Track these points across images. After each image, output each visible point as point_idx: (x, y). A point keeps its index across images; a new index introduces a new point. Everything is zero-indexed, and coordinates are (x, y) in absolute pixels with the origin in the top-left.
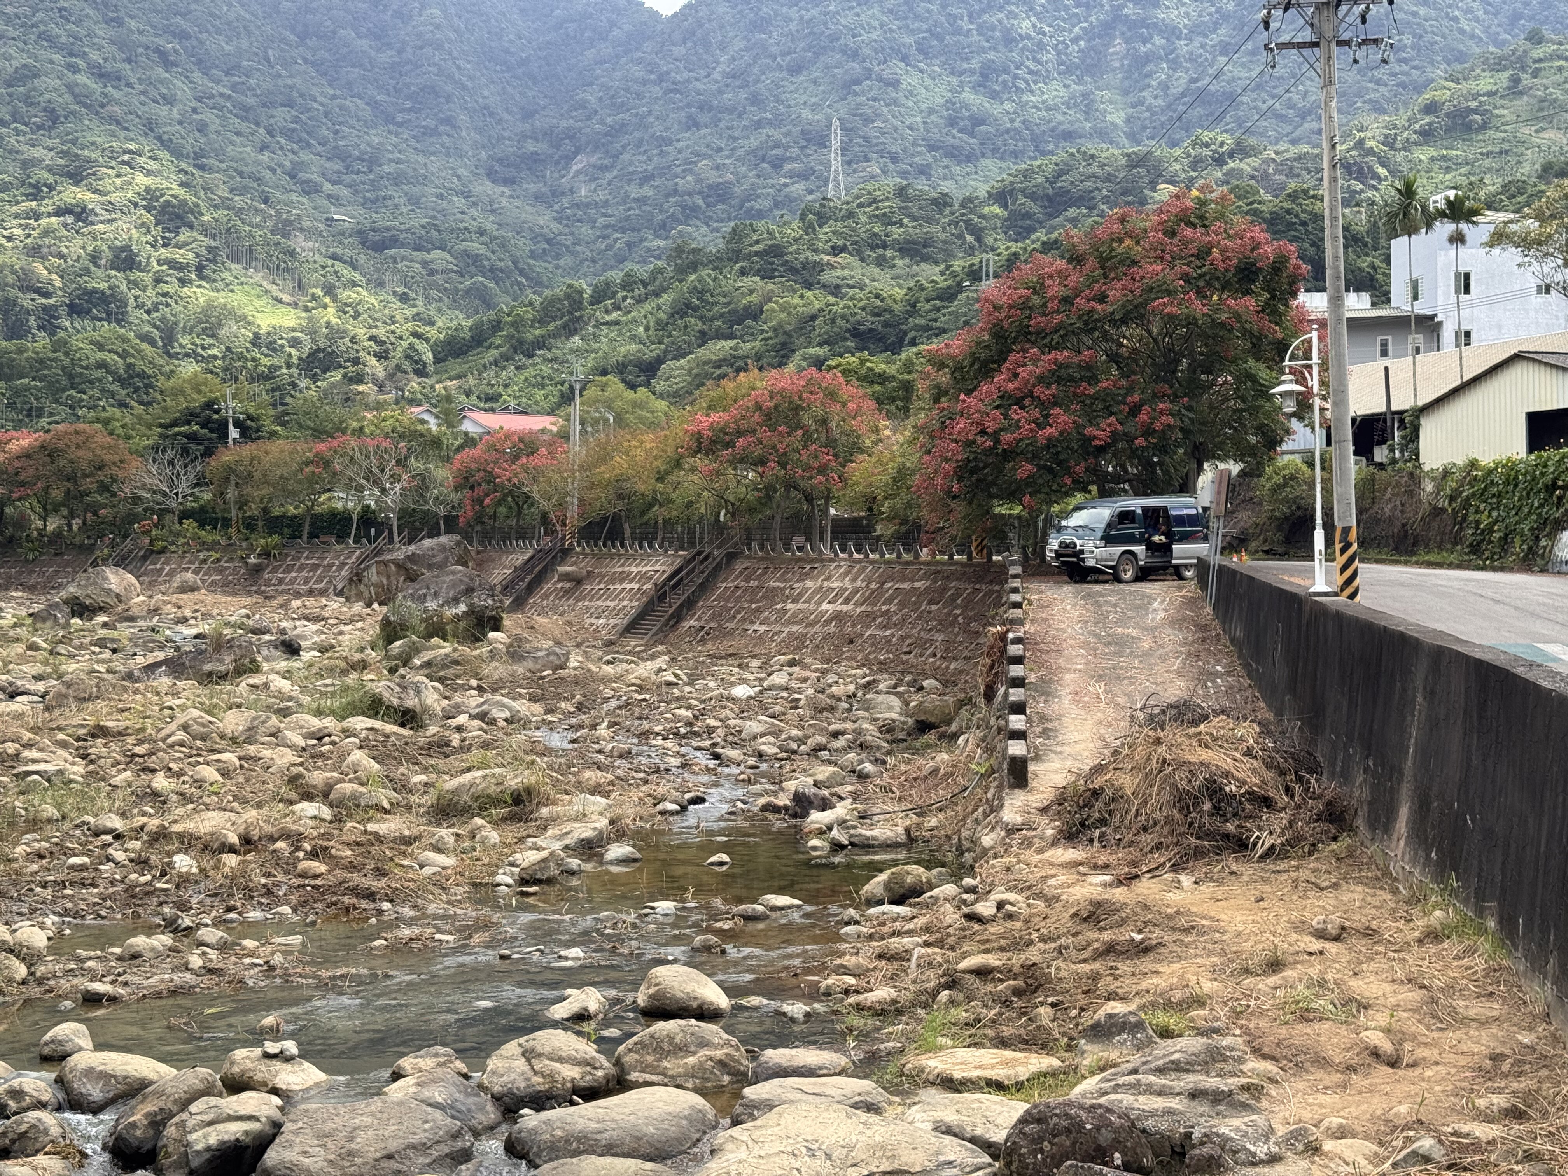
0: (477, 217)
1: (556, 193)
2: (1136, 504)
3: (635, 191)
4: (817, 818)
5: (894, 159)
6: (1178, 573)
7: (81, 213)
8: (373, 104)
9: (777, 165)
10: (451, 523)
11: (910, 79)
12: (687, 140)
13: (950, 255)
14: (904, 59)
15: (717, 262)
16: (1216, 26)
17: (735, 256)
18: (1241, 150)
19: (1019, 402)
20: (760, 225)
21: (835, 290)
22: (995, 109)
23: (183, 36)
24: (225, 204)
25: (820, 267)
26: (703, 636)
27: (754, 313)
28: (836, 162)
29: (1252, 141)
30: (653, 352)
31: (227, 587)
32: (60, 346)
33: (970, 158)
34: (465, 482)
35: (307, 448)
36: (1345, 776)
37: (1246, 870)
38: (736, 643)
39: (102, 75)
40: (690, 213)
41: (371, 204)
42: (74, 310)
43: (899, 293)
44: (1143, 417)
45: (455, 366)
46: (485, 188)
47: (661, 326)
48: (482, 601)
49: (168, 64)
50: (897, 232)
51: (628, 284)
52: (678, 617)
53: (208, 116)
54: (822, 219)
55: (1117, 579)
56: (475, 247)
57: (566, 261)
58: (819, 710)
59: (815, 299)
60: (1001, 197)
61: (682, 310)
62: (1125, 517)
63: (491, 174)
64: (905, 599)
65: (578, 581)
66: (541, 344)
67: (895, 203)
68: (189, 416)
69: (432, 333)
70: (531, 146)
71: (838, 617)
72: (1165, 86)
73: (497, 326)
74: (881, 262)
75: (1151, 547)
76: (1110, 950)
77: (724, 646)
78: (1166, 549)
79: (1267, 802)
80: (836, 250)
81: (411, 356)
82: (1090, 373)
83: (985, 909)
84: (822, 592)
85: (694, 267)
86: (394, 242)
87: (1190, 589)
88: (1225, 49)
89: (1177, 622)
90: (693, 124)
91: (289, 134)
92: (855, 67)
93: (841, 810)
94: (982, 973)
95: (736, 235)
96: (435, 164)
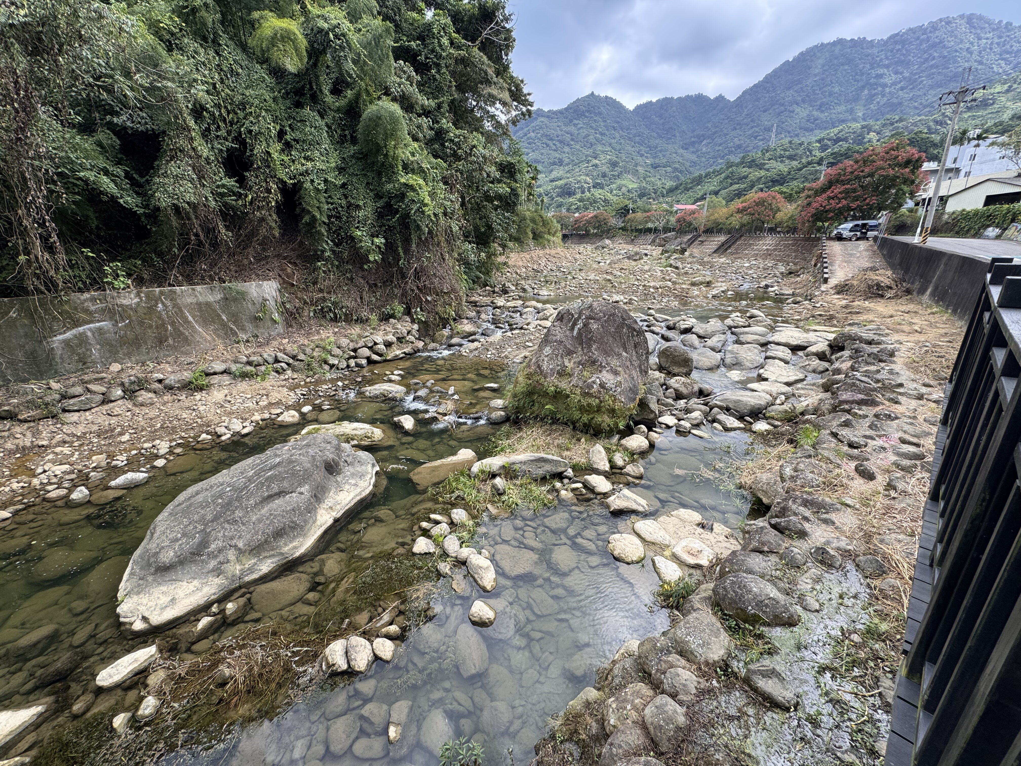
0: (679, 159)
1: (697, 151)
2: (860, 222)
3: (717, 148)
4: (770, 289)
5: (789, 132)
6: (867, 239)
7: (596, 166)
8: (657, 133)
9: (755, 138)
10: (674, 230)
11: (798, 110)
12: (733, 133)
13: (801, 158)
14: (797, 104)
15: (737, 165)
16: (901, 81)
17: (742, 163)
18: (901, 120)
19: (833, 198)
20: (750, 154)
21: (768, 170)
22: (822, 116)
23: (618, 122)
24: (624, 161)
25: (765, 164)
26: (732, 254)
27: (746, 177)
28: (773, 136)
29: (905, 117)
30: (718, 188)
31: (627, 243)
32: (593, 195)
33: (812, 130)
34: (678, 221)
35: (645, 215)
36: (913, 283)
37: (882, 301)
38: (740, 255)
39: (602, 134)
40: (731, 152)
41: (654, 158)
42: (594, 187)
43: (786, 170)
44: (867, 201)
45: (670, 194)
46: (681, 151)
47: (721, 182)
48: (683, 246)
49: (615, 130)
50: (787, 153)
51: (713, 172)
52: (726, 250)
53: (622, 141)
54: (767, 151)
55: (850, 240)
56: (677, 166)
57: (698, 167)
58: (764, 269)
59: (763, 173)
60: (819, 141)
61: (727, 177)
62: (857, 226)
63: (682, 148)
64: (785, 246)
65: (702, 242)
66: (691, 188)
67: (788, 145)
68: (622, 208)
69: (666, 187)
70: (693, 139)
71: (767, 250)
72: (878, 103)
73: (681, 184)
74: (782, 162)
75: (862, 233)
76: (850, 313)
77: (737, 256)
78: (866, 233)
79: (891, 288)
80: (770, 159)
81: (662, 193)
82: (854, 191)
83: (818, 305)
84: (764, 244)
85: (731, 167)
86: (659, 166)
87: (871, 242)
88: (902, 89)
89: (866, 250)
90: (735, 129)
91: (639, 143)
92: (782, 108)
93: (776, 288)
94: (820, 315)
95: (744, 157)
96: (670, 146)
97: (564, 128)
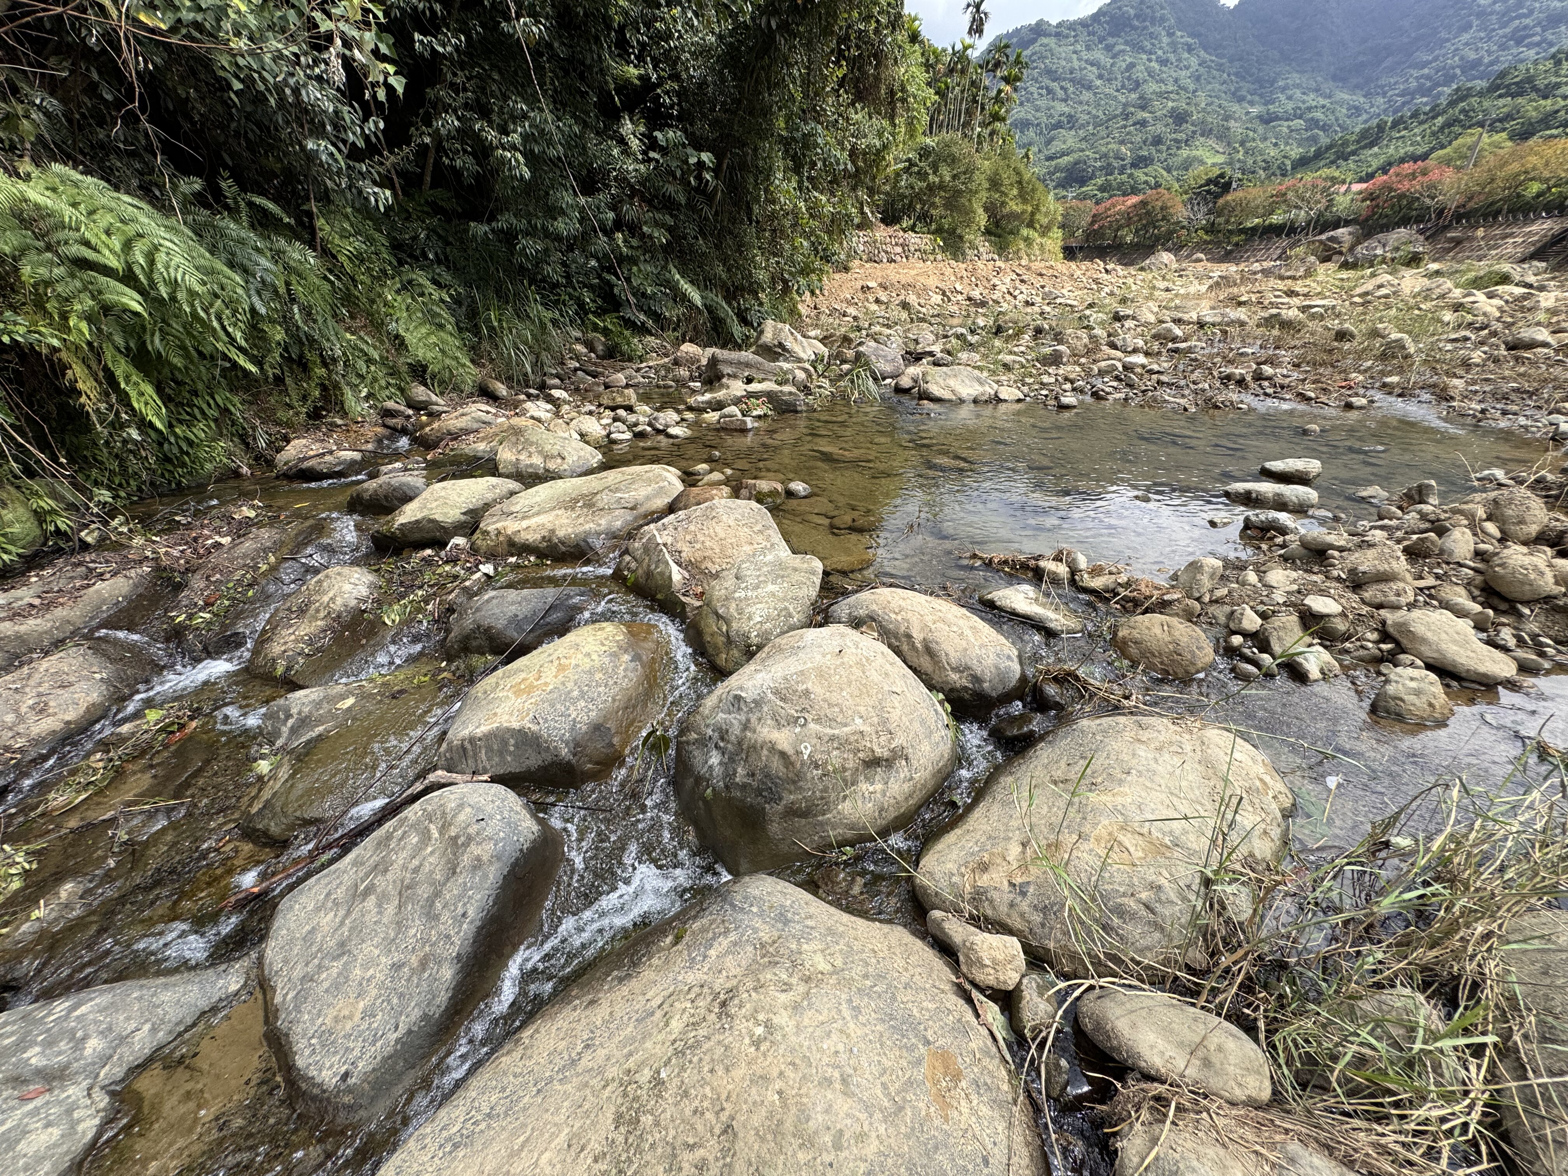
0: (1323, 102)
8: (1282, 51)
10: (1354, 221)
15: (1483, 93)
23: (1199, 36)
24: (1203, 111)
31: (1214, 260)
35: (1272, 190)
41: (1268, 102)
46: (1329, 85)
48: (1416, 248)
49: (1190, 51)
51: (1416, 115)
56: (1318, 115)
65: (1458, 242)
68: (1209, 182)
97: (1085, 55)
